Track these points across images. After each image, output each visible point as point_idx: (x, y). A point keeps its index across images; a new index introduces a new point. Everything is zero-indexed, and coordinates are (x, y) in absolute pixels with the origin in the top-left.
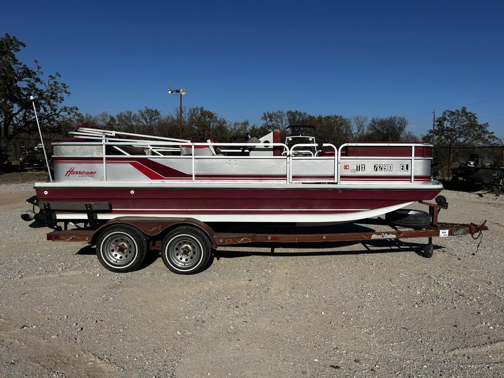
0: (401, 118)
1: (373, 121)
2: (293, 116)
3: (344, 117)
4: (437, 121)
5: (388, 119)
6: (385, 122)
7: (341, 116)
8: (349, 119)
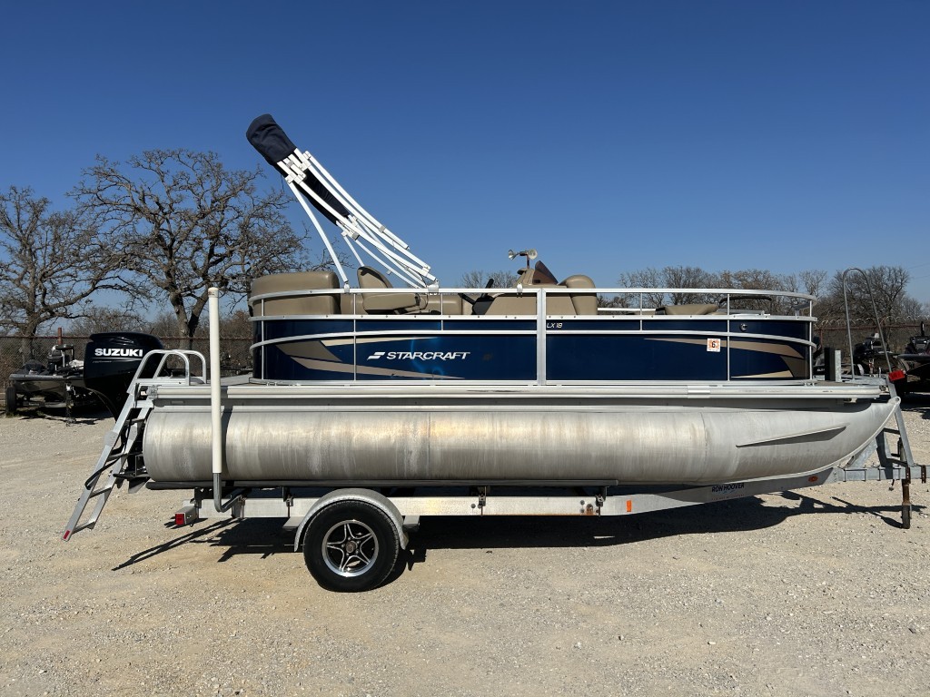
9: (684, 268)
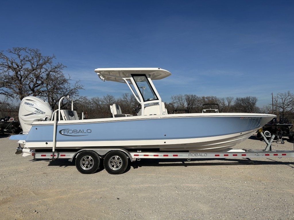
0: (253, 97)
1: (237, 99)
2: (188, 97)
6: (244, 99)
7: (216, 97)
9: (191, 95)
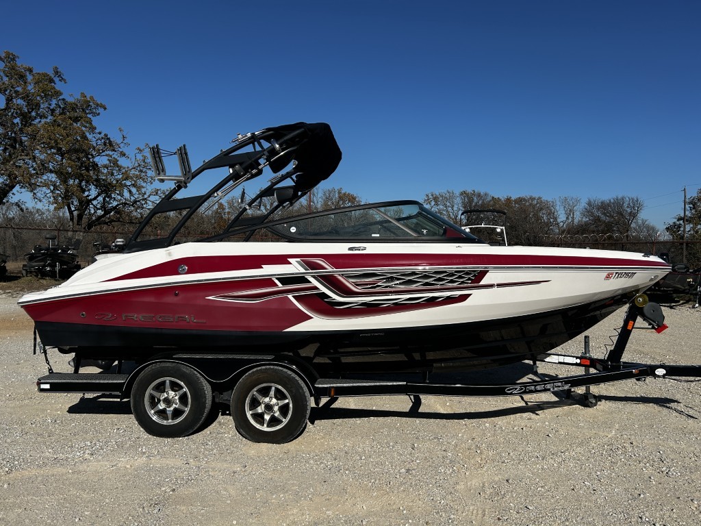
0: (633, 199)
1: (589, 204)
2: (469, 198)
3: (544, 198)
4: (689, 203)
5: (612, 201)
6: (609, 205)
7: (540, 198)
8: (552, 202)
9: (476, 192)
